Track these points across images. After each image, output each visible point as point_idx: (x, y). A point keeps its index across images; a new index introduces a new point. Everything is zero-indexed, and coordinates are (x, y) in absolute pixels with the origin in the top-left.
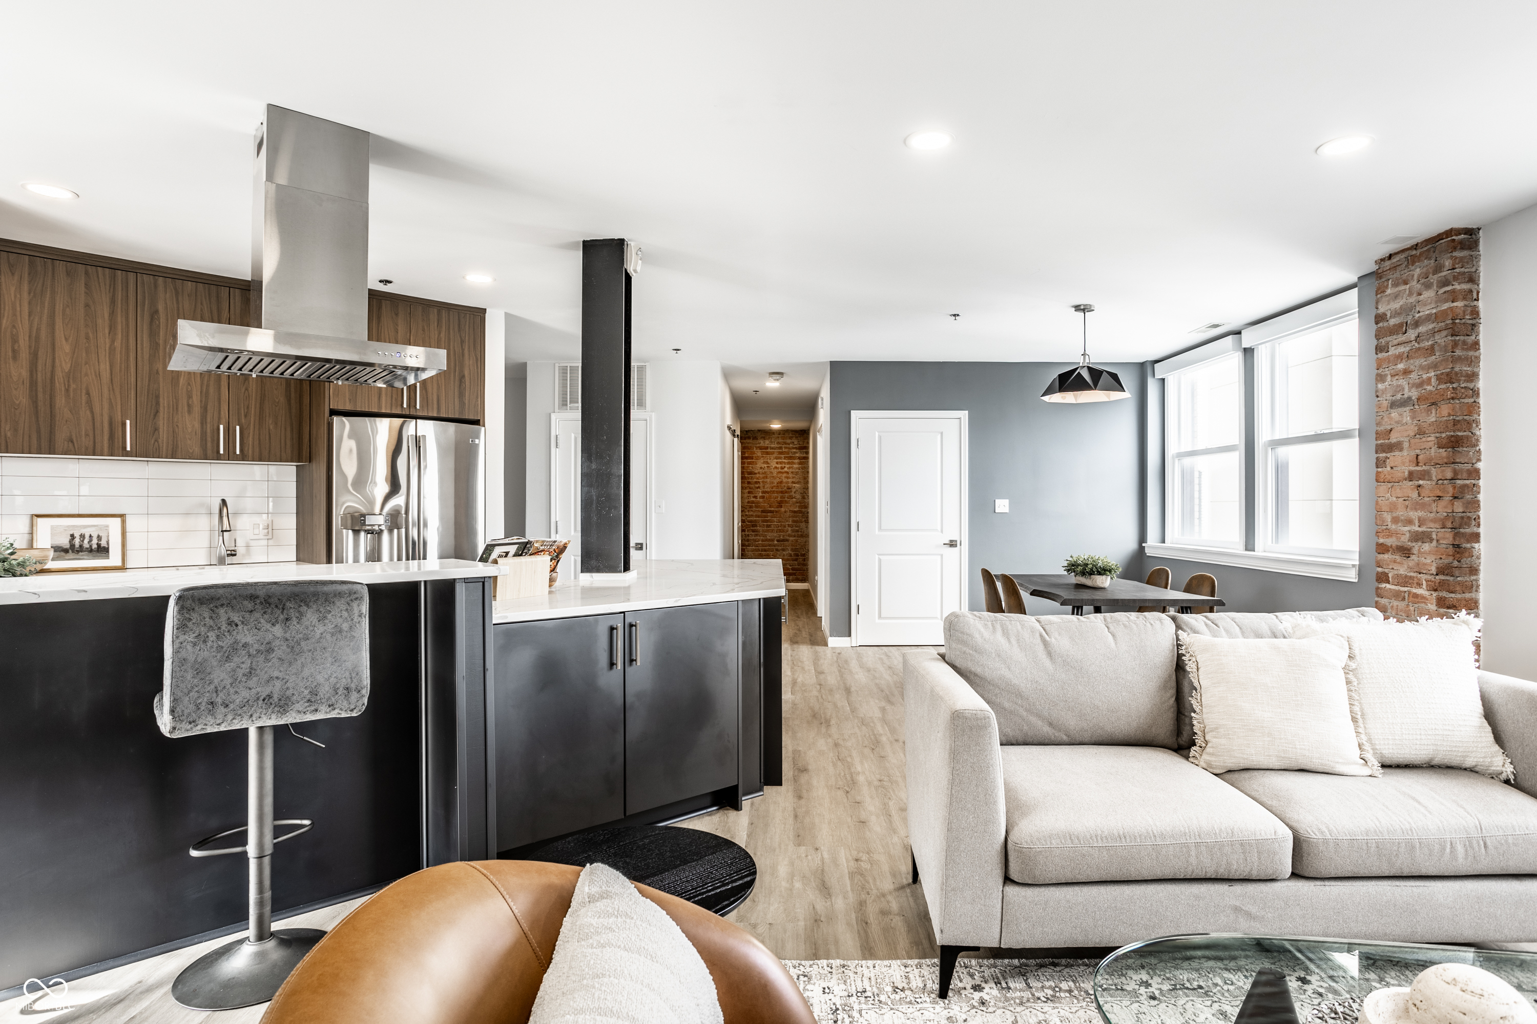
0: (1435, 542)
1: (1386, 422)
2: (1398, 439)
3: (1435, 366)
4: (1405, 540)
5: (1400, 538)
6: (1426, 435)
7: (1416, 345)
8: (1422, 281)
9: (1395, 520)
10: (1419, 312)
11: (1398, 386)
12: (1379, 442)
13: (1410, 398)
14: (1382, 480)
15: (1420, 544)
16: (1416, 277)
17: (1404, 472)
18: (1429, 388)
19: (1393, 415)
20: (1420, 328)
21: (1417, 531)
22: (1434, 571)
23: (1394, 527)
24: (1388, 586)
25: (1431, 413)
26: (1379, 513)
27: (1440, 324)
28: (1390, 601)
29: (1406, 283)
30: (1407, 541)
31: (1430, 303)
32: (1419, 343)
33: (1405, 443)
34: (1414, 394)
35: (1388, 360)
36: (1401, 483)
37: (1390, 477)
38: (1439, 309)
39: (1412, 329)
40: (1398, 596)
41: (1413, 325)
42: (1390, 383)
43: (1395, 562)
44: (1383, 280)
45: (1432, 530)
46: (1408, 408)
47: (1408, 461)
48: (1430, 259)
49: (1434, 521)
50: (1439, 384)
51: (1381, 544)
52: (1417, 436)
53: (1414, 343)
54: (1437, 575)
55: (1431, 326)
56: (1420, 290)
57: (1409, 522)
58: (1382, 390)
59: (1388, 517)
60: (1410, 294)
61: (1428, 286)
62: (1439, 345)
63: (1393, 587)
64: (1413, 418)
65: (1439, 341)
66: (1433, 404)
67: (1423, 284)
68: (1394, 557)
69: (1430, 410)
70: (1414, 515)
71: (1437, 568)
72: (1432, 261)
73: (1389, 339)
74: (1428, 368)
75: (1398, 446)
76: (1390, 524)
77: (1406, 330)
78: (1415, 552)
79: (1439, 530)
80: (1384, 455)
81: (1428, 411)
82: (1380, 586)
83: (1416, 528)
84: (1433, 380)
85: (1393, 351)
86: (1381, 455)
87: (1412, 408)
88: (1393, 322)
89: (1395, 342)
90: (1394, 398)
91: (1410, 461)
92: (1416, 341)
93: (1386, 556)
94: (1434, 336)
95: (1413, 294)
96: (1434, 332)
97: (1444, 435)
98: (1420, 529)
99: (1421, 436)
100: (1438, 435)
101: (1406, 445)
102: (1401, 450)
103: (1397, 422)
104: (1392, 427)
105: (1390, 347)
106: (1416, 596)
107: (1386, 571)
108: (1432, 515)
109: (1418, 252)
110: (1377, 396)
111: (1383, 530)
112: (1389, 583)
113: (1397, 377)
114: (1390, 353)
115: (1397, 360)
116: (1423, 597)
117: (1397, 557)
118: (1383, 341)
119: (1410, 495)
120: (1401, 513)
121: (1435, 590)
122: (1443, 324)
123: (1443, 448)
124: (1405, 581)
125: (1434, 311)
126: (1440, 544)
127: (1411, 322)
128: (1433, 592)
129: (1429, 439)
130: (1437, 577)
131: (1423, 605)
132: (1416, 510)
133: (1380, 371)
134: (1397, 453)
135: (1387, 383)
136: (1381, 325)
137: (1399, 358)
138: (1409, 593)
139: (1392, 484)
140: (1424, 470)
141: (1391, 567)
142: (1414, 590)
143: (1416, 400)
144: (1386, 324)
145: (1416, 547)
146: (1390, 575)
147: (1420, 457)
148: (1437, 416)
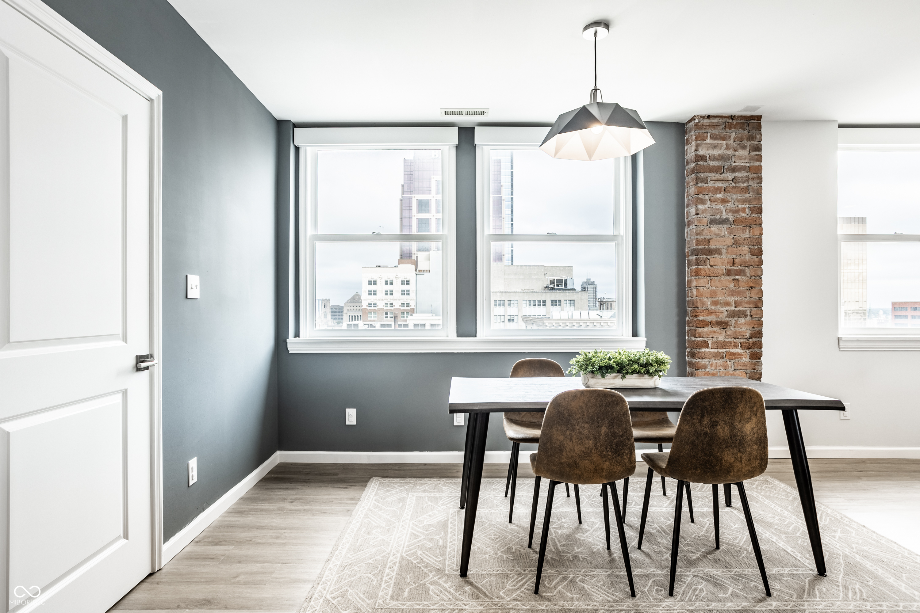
0: (749, 318)
1: (706, 233)
2: (717, 246)
3: (749, 201)
4: (723, 317)
5: (719, 316)
6: (742, 246)
7: (733, 184)
8: (738, 142)
9: (715, 303)
10: (735, 162)
11: (716, 209)
12: (700, 247)
13: (727, 220)
14: (703, 275)
15: (736, 319)
16: (732, 138)
17: (723, 270)
18: (743, 215)
19: (712, 229)
20: (737, 173)
21: (734, 310)
22: (748, 335)
23: (713, 308)
24: (707, 350)
25: (746, 231)
26: (700, 298)
27: (753, 175)
28: (710, 360)
29: (724, 139)
30: (725, 317)
31: (745, 159)
32: (735, 183)
33: (723, 250)
34: (731, 217)
35: (708, 190)
36: (719, 277)
37: (710, 272)
38: (752, 164)
39: (729, 172)
40: (717, 356)
41: (730, 170)
42: (709, 206)
43: (714, 332)
44: (703, 131)
45: (747, 309)
46: (725, 226)
47: (726, 262)
48: (744, 129)
49: (747, 303)
50: (752, 213)
51: (701, 320)
52: (734, 246)
53: (731, 182)
54: (750, 338)
55: (745, 174)
56: (736, 147)
57: (728, 304)
58: (702, 210)
59: (708, 301)
60: (728, 148)
61: (744, 147)
62: (753, 188)
63: (713, 350)
64: (730, 233)
65: (753, 185)
66: (746, 226)
67: (738, 144)
68: (713, 329)
69: (745, 230)
70: (731, 299)
71: (751, 334)
72: (746, 132)
73: (709, 174)
74: (744, 201)
75: (718, 251)
76: (709, 306)
77: (723, 172)
78: (732, 325)
79: (753, 309)
80: (705, 257)
81: (743, 230)
82: (701, 351)
83: (733, 308)
84: (747, 210)
85: (711, 184)
86: (702, 256)
87: (730, 226)
88: (712, 163)
89: (714, 178)
90: (713, 217)
91: (728, 263)
92: (732, 181)
93: (706, 329)
94: (748, 181)
95: (730, 149)
96: (748, 179)
97: (756, 247)
98: (737, 309)
99: (738, 246)
100: (751, 247)
101: (724, 251)
102: (720, 254)
103: (716, 234)
104: (711, 237)
105: (709, 180)
106: (733, 354)
107: (706, 339)
108: (747, 299)
109: (735, 122)
110: (698, 214)
111: (703, 311)
112: (708, 347)
113: (716, 203)
114: (710, 185)
115: (717, 191)
116: (739, 354)
117: (716, 329)
118: (702, 175)
119: (728, 286)
120: (720, 298)
121: (749, 348)
122: (755, 175)
123: (755, 255)
124: (724, 345)
125: (748, 165)
126: (753, 318)
127: (728, 168)
128: (746, 350)
129: (744, 249)
130: (750, 340)
131: (739, 360)
132: (733, 296)
133: (700, 196)
134: (716, 256)
135: (707, 206)
136: (701, 163)
137: (718, 190)
138: (727, 352)
139: (712, 278)
140: (739, 269)
141: (711, 336)
142: (732, 351)
143: (732, 222)
144: (705, 164)
145: (733, 321)
146: (709, 342)
147: (737, 261)
148: (751, 234)
